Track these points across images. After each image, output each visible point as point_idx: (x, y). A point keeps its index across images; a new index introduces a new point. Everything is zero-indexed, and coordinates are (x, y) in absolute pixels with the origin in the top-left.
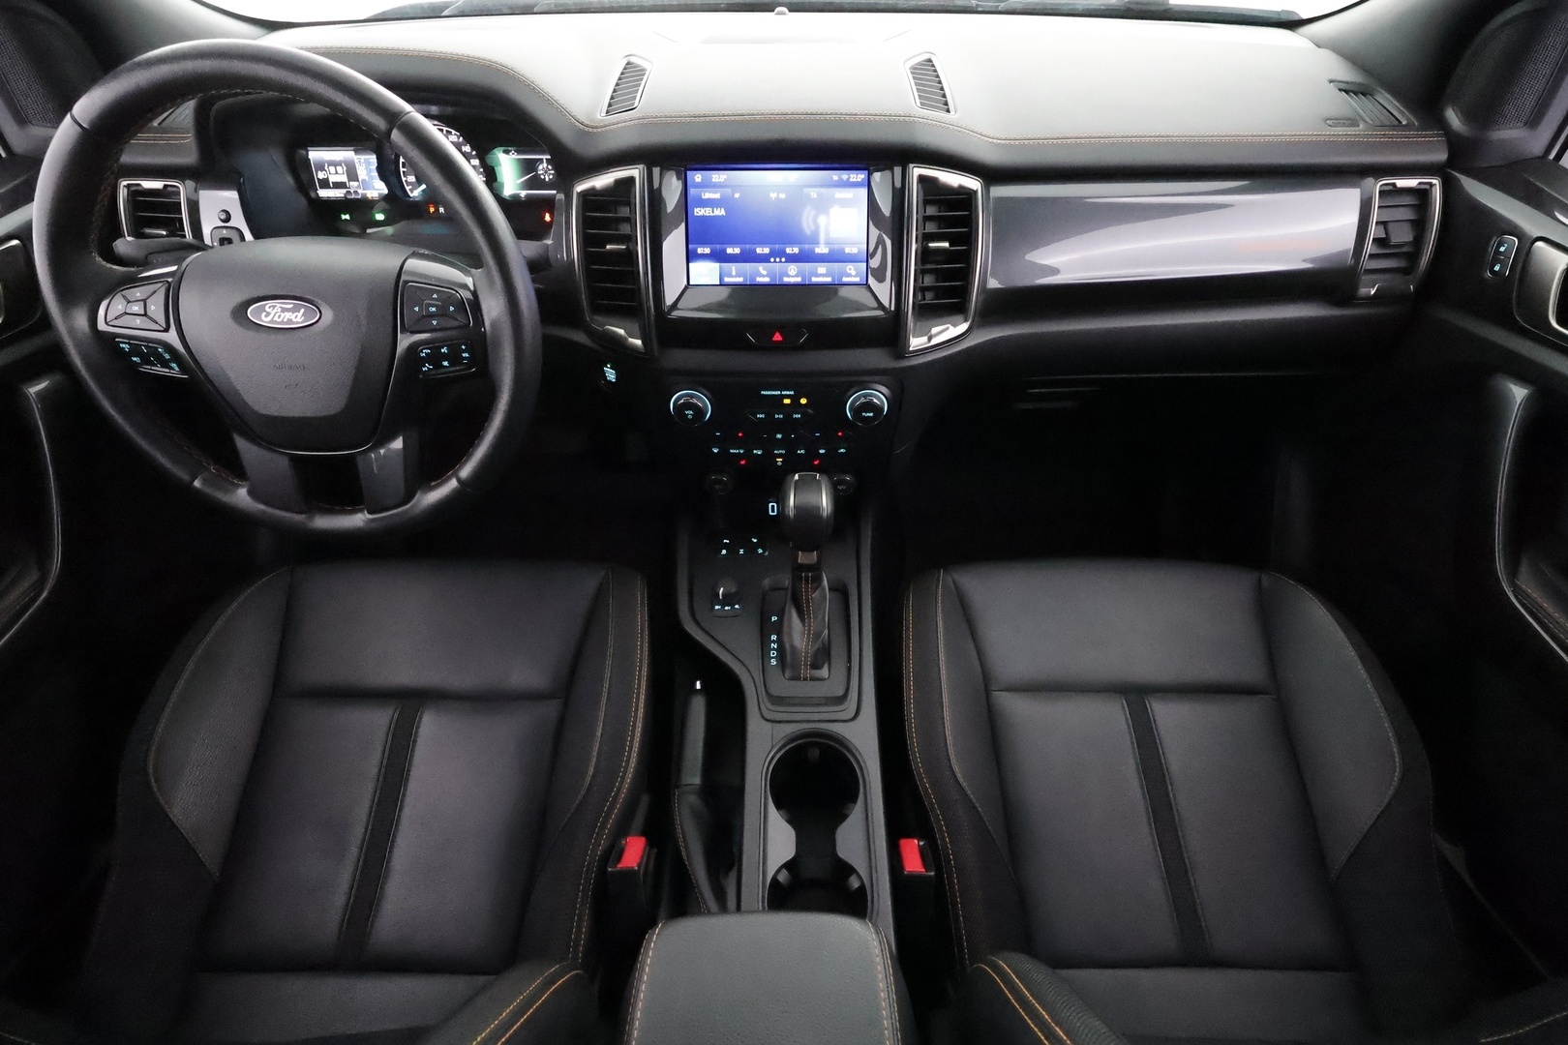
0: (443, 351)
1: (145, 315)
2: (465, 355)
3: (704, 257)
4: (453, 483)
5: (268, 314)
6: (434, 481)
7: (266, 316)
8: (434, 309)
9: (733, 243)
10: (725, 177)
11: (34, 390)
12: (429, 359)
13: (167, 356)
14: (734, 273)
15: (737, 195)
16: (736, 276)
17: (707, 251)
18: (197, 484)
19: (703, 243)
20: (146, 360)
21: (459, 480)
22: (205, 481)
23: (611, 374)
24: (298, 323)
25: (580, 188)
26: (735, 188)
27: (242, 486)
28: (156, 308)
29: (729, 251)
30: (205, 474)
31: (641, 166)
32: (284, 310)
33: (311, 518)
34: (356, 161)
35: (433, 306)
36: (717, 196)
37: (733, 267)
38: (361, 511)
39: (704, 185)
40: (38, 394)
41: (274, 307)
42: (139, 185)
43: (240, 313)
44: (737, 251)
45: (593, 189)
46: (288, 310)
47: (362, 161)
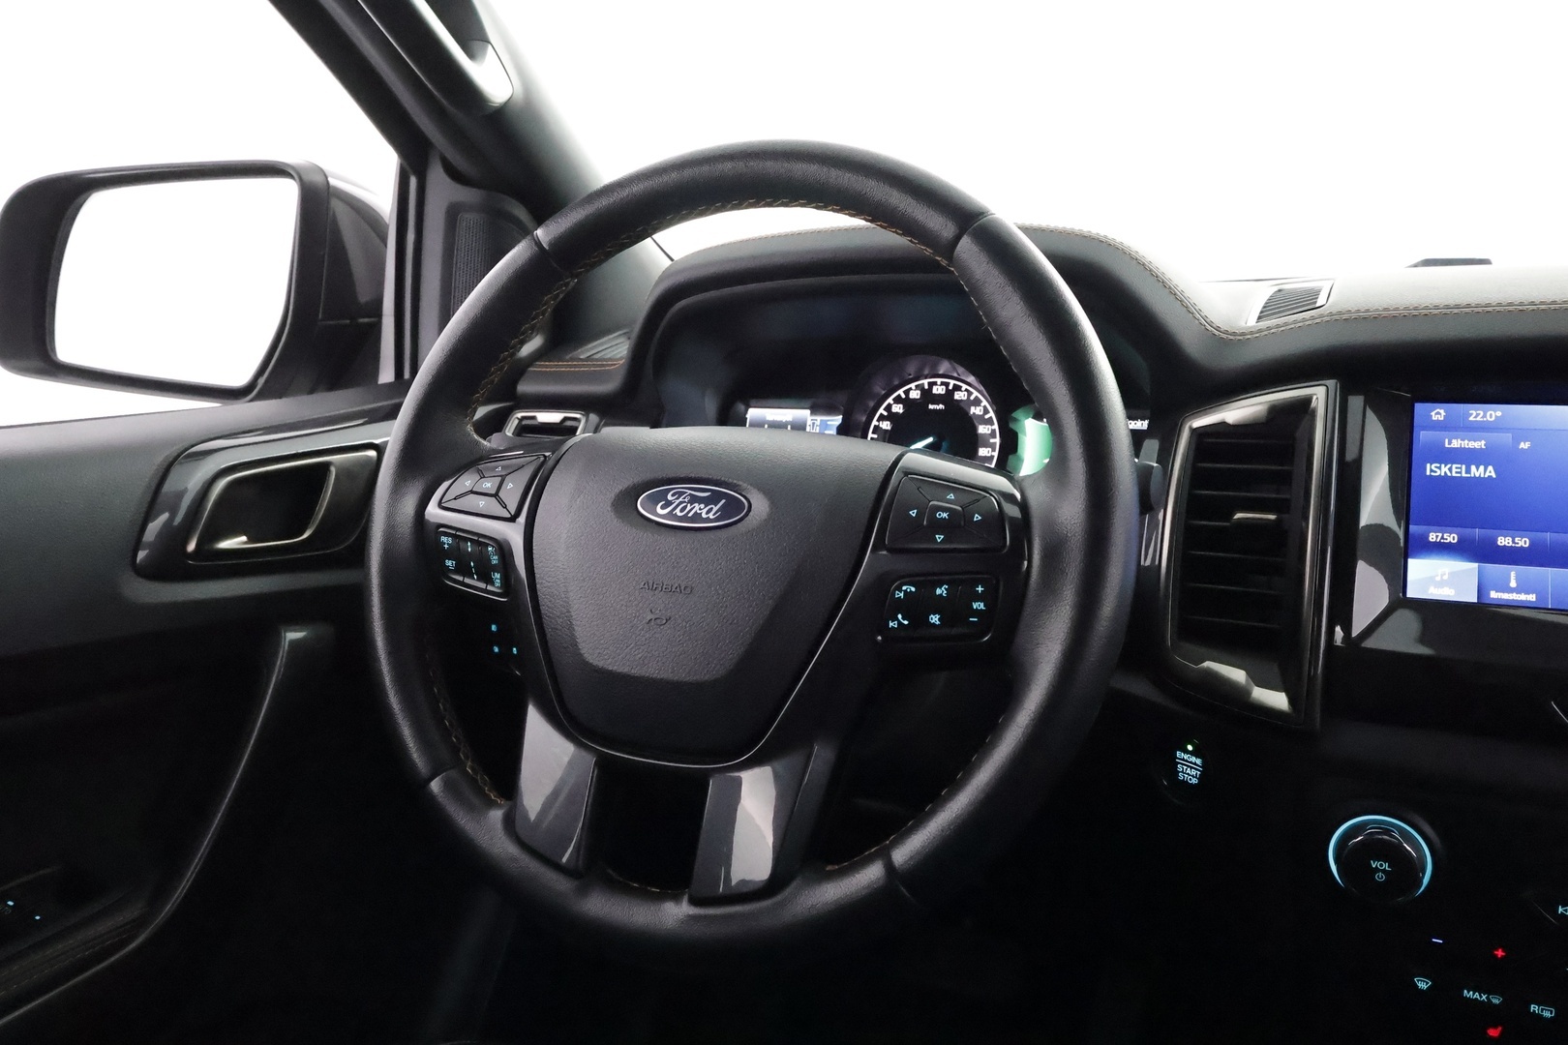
0: (938, 591)
1: (496, 495)
2: (979, 605)
3: (1442, 549)
4: (871, 874)
5: (668, 504)
6: (832, 863)
7: (662, 508)
8: (945, 515)
9: (1514, 527)
10: (1499, 414)
11: (293, 635)
12: (908, 606)
13: (495, 560)
14: (1513, 584)
15: (1524, 445)
16: (1517, 590)
17: (1451, 538)
18: (435, 786)
19: (1443, 523)
20: (463, 569)
21: (890, 867)
22: (448, 785)
23: (1189, 767)
24: (708, 520)
25: (1200, 422)
26: (1521, 434)
27: (499, 806)
28: (512, 490)
29: (1503, 541)
30: (453, 773)
31: (1331, 383)
32: (694, 500)
33: (583, 891)
34: (809, 422)
35: (944, 510)
36: (1480, 444)
37: (1513, 574)
38: (676, 898)
39: (1447, 427)
40: (292, 642)
41: (681, 494)
42: (534, 418)
43: (626, 502)
44: (1523, 542)
45: (1223, 424)
46: (700, 500)
47: (818, 423)
